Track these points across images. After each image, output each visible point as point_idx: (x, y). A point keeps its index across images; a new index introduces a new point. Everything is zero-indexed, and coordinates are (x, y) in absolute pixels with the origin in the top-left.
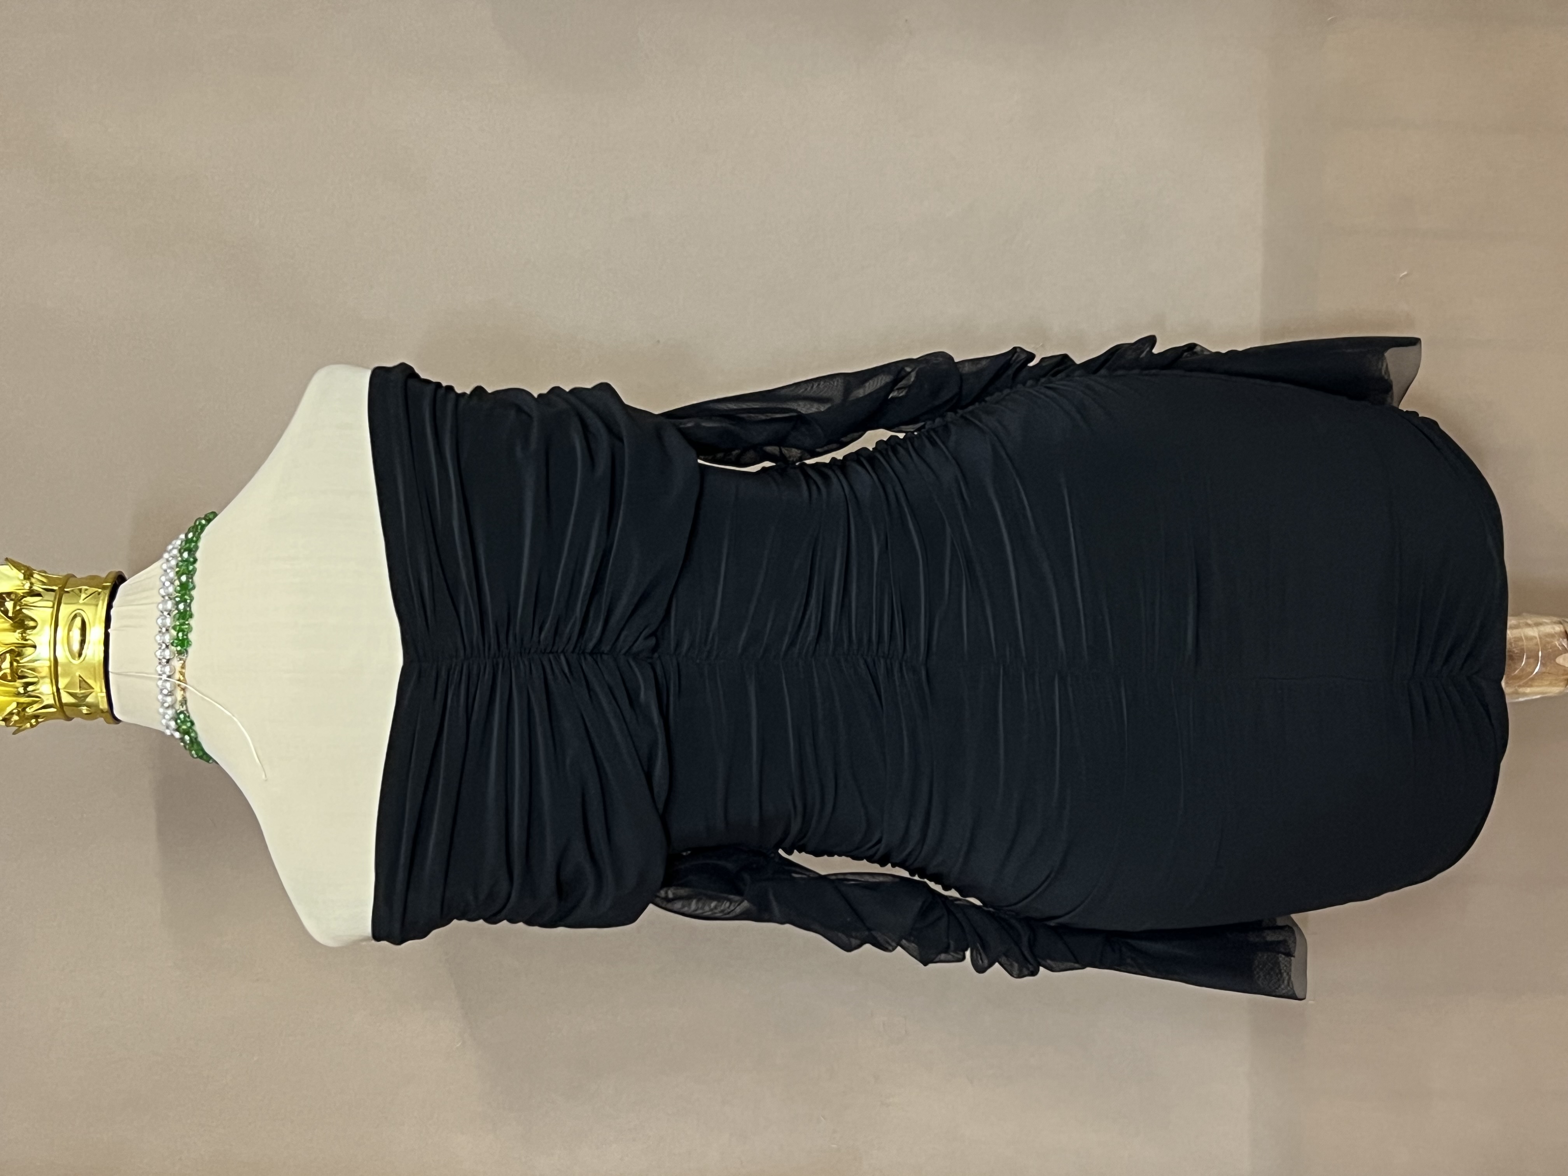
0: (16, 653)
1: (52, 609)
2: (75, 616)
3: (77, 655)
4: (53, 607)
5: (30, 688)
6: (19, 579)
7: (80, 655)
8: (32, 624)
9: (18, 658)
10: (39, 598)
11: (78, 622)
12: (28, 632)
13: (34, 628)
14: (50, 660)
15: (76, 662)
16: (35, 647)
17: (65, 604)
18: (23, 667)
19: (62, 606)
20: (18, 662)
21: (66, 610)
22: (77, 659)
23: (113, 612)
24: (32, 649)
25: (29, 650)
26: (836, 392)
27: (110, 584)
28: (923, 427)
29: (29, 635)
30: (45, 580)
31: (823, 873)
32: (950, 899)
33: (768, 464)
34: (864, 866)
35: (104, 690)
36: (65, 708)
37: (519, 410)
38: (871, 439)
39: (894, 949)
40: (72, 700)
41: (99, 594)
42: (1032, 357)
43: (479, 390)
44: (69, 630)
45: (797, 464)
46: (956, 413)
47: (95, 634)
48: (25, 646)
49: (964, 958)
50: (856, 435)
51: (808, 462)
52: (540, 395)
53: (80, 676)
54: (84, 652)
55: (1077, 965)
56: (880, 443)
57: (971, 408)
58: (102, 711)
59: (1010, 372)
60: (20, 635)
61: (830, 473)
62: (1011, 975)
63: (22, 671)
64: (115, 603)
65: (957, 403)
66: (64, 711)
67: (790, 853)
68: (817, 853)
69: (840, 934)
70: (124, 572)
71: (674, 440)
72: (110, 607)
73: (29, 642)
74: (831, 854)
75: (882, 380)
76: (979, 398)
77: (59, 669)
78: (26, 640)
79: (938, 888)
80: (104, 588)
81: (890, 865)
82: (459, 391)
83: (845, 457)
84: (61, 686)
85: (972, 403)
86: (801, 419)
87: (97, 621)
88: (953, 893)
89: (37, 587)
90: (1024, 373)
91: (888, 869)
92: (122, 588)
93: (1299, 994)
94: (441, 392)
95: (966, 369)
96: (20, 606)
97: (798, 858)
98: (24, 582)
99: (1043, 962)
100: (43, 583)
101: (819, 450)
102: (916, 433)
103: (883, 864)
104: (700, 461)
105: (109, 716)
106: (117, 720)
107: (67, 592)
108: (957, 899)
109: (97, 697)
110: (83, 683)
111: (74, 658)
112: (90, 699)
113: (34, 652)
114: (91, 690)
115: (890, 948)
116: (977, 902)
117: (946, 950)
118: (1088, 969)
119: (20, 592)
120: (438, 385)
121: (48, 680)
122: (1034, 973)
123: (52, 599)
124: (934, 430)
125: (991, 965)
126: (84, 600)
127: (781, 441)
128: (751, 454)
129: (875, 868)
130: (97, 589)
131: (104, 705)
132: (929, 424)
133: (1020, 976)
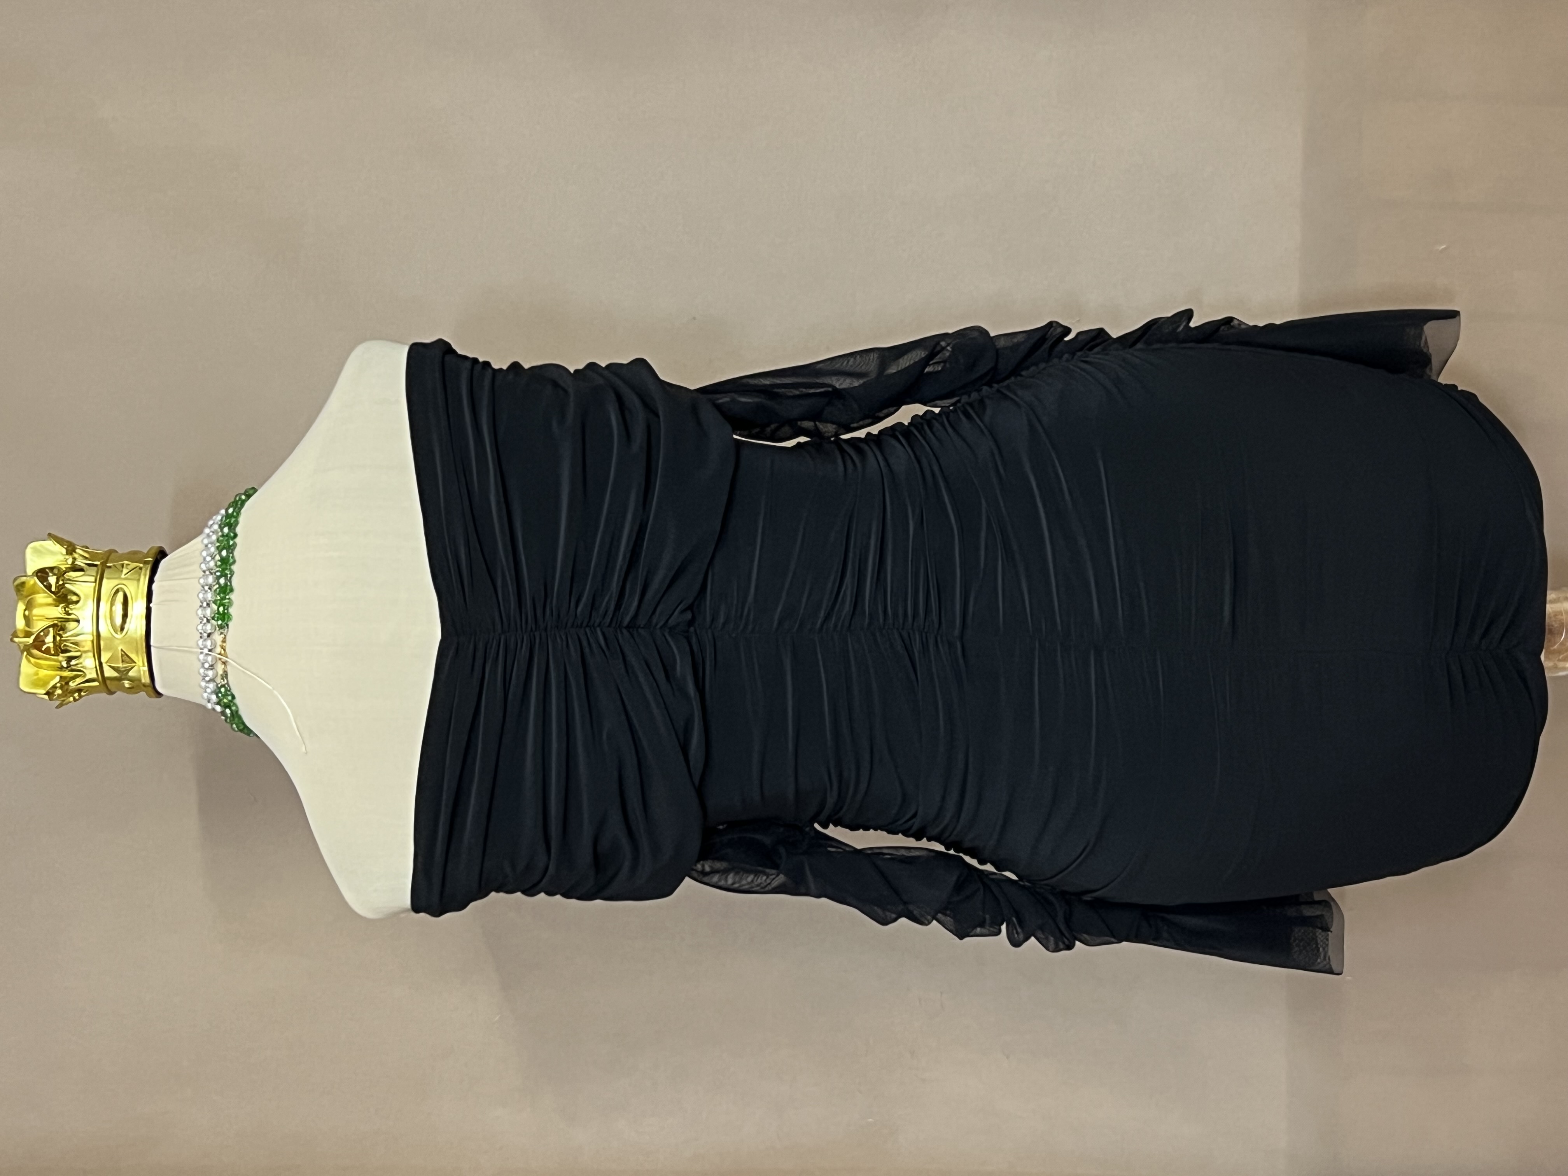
0: (59, 627)
1: (94, 584)
2: (117, 591)
3: (119, 629)
4: (95, 581)
5: (73, 662)
6: (62, 554)
7: (122, 629)
8: (74, 598)
9: (61, 632)
10: (82, 573)
11: (120, 597)
12: (70, 606)
13: (77, 602)
14: (93, 635)
15: (119, 636)
16: (78, 621)
17: (108, 578)
18: (65, 641)
19: (105, 581)
20: (61, 636)
21: (108, 585)
22: (119, 633)
23: (154, 586)
24: (75, 624)
25: (72, 625)
26: (872, 366)
27: (152, 559)
28: (959, 401)
29: (71, 609)
30: (86, 555)
31: (859, 847)
32: (986, 873)
33: (803, 439)
34: (900, 841)
35: (146, 664)
36: (108, 682)
37: (555, 384)
38: (906, 414)
39: (929, 923)
40: (115, 674)
41: (141, 568)
42: (1068, 331)
43: (515, 366)
44: (112, 605)
45: (832, 439)
46: (991, 387)
47: (138, 608)
48: (68, 620)
49: (999, 932)
50: (892, 409)
51: (844, 437)
52: (576, 371)
53: (122, 650)
54: (126, 626)
55: (1113, 940)
56: (915, 417)
57: (1006, 383)
58: (144, 685)
59: (1046, 346)
60: (63, 609)
61: (866, 448)
62: (1047, 949)
63: (65, 645)
64: (156, 578)
65: (993, 377)
66: (106, 685)
67: (825, 827)
68: (853, 828)
69: (876, 908)
70: (163, 546)
71: (709, 415)
72: (151, 581)
73: (72, 617)
74: (866, 829)
75: (919, 354)
76: (1015, 372)
77: (102, 643)
78: (70, 614)
79: (974, 862)
80: (146, 563)
81: (925, 839)
82: (496, 366)
83: (880, 432)
84: (103, 660)
85: (1007, 377)
86: (837, 394)
87: (140, 595)
88: (989, 867)
89: (80, 562)
90: (1060, 347)
91: (924, 843)
92: (163, 563)
93: (1335, 968)
94: (478, 368)
95: (1001, 343)
96: (63, 580)
97: (833, 832)
98: (67, 557)
99: (1079, 936)
100: (86, 558)
101: (855, 425)
102: (951, 408)
103: (918, 839)
104: (735, 437)
105: (150, 689)
106: (159, 695)
107: (110, 567)
108: (994, 873)
109: (139, 671)
110: (126, 658)
111: (117, 633)
112: (131, 674)
113: (77, 626)
114: (134, 664)
115: (927, 922)
116: (1013, 877)
117: (982, 925)
118: (1124, 943)
119: (63, 567)
120: (475, 360)
121: (91, 654)
122: (1070, 947)
123: (95, 574)
124: (971, 405)
125: (1027, 939)
126: (125, 575)
127: (816, 416)
128: (786, 429)
129: (911, 842)
130: (138, 564)
131: (146, 679)
132: (965, 399)
133: (1057, 950)
